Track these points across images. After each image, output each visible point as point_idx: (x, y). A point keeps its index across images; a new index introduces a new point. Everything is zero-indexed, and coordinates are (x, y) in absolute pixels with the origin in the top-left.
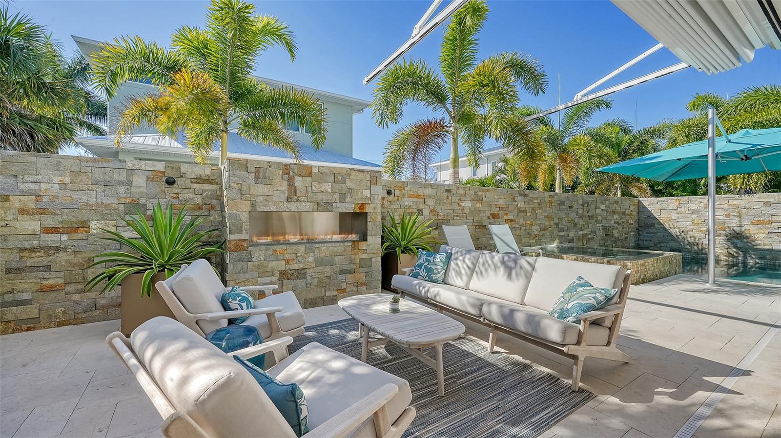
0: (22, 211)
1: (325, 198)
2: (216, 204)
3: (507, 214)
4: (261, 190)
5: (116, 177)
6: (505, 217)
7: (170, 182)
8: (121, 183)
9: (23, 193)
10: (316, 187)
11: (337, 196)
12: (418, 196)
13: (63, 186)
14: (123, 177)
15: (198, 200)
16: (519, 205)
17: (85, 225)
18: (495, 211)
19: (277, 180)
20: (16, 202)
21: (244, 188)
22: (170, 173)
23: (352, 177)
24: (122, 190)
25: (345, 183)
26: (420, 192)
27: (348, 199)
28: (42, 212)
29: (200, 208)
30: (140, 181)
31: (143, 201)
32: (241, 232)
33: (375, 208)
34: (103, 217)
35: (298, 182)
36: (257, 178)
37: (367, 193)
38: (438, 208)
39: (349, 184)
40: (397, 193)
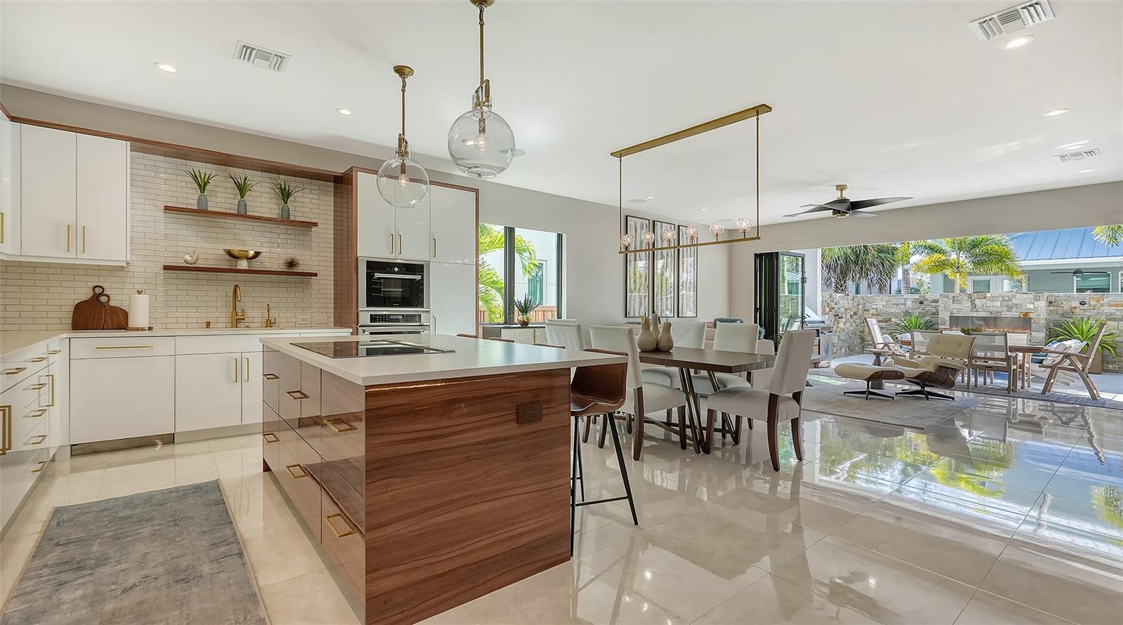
0: (872, 315)
1: (996, 309)
4: (958, 306)
5: (901, 302)
7: (921, 303)
8: (902, 304)
9: (873, 309)
10: (989, 303)
11: (1005, 308)
13: (884, 306)
14: (903, 301)
15: (931, 310)
17: (890, 320)
19: (965, 302)
20: (871, 311)
21: (947, 305)
22: (922, 299)
23: (1017, 297)
24: (902, 306)
25: (1011, 301)
27: (1013, 310)
28: (878, 315)
29: (931, 313)
30: (909, 303)
31: (910, 311)
32: (945, 325)
33: (1038, 315)
34: (896, 317)
35: (978, 302)
36: (953, 301)
37: (1031, 306)
40: (1093, 303)
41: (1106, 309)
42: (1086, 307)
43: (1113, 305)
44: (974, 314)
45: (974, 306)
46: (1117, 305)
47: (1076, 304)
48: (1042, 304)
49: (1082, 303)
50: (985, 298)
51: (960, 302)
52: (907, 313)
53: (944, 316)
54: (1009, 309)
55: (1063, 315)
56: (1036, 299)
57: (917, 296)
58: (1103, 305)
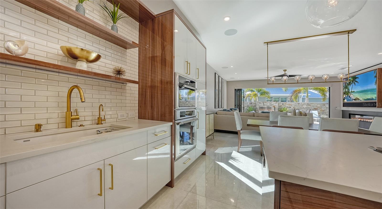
2: (255, 106)
3: (321, 109)
4: (261, 104)
6: (320, 109)
7: (251, 104)
10: (267, 104)
12: (290, 105)
14: (247, 103)
15: (254, 105)
16: (327, 106)
18: (315, 108)
21: (258, 104)
26: (290, 104)
29: (254, 106)
30: (248, 103)
32: (258, 109)
34: (246, 107)
37: (275, 105)
38: (295, 107)
39: (272, 104)
40: (285, 104)
41: (287, 106)
42: (283, 105)
43: (288, 105)
44: (264, 106)
45: (264, 105)
46: (289, 105)
47: (282, 104)
48: (277, 104)
49: (283, 104)
50: (266, 103)
51: (261, 103)
52: (248, 106)
53: (258, 107)
54: (271, 105)
55: (279, 107)
56: (276, 103)
57: (250, 102)
58: (286, 105)
